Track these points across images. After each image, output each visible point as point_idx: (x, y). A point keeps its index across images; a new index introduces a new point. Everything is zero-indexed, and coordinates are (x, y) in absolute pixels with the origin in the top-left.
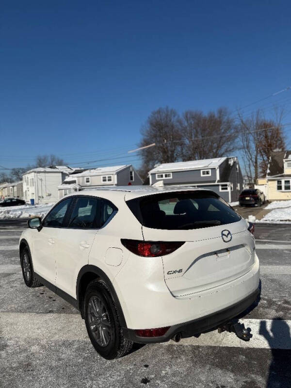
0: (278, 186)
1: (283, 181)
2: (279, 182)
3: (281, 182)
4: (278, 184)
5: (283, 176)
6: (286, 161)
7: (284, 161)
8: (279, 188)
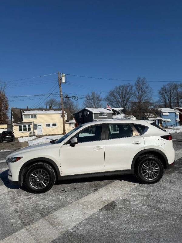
0: (19, 129)
1: (22, 126)
2: (20, 127)
3: (21, 126)
4: (19, 127)
5: (22, 123)
6: (24, 114)
7: (23, 115)
8: (20, 130)
